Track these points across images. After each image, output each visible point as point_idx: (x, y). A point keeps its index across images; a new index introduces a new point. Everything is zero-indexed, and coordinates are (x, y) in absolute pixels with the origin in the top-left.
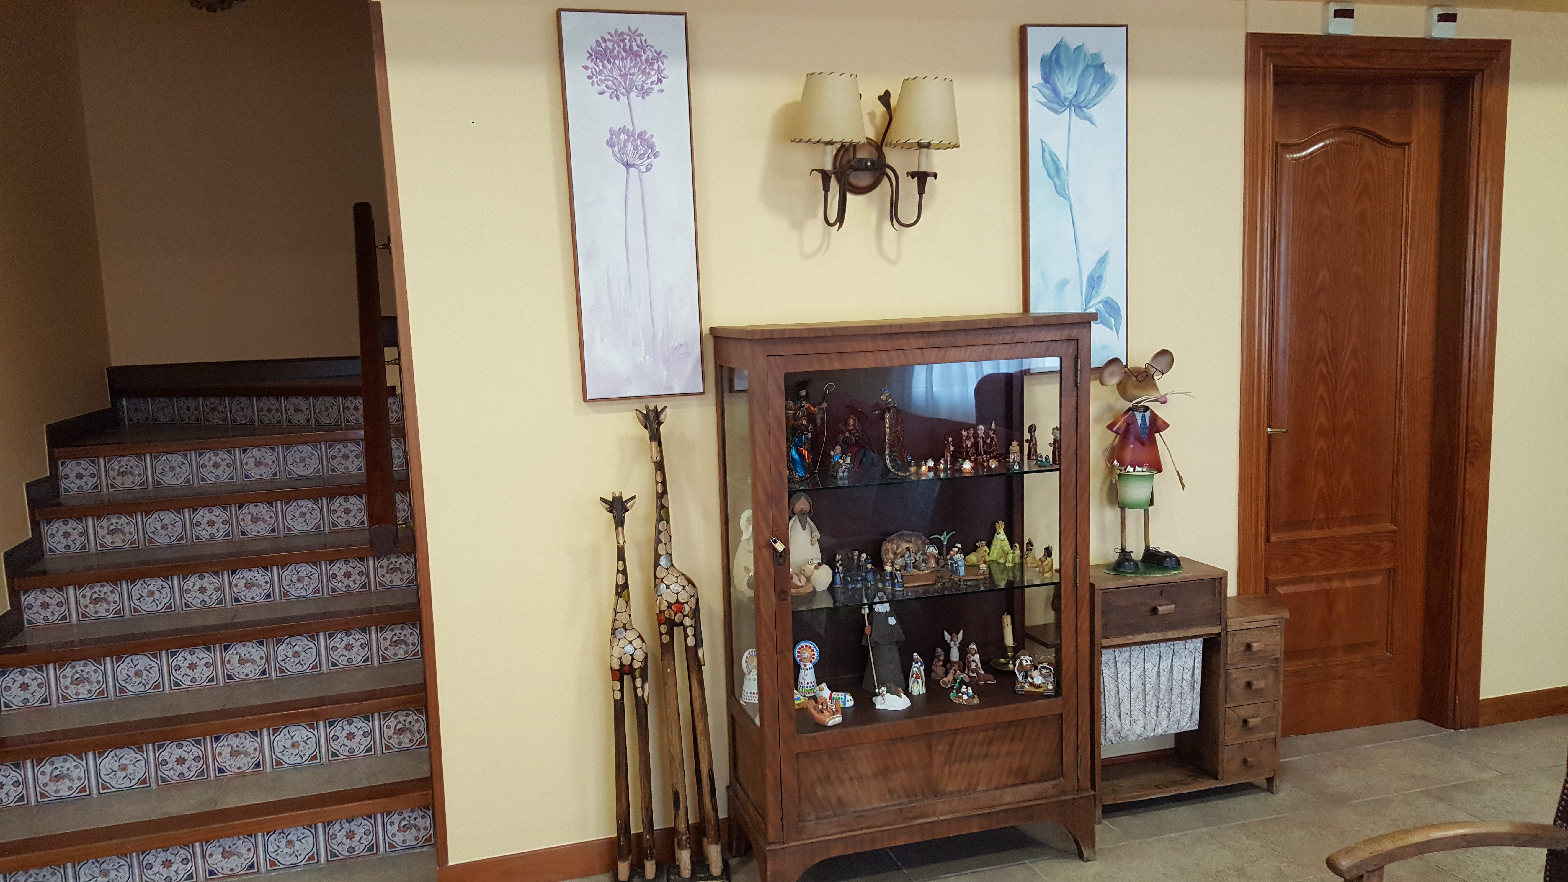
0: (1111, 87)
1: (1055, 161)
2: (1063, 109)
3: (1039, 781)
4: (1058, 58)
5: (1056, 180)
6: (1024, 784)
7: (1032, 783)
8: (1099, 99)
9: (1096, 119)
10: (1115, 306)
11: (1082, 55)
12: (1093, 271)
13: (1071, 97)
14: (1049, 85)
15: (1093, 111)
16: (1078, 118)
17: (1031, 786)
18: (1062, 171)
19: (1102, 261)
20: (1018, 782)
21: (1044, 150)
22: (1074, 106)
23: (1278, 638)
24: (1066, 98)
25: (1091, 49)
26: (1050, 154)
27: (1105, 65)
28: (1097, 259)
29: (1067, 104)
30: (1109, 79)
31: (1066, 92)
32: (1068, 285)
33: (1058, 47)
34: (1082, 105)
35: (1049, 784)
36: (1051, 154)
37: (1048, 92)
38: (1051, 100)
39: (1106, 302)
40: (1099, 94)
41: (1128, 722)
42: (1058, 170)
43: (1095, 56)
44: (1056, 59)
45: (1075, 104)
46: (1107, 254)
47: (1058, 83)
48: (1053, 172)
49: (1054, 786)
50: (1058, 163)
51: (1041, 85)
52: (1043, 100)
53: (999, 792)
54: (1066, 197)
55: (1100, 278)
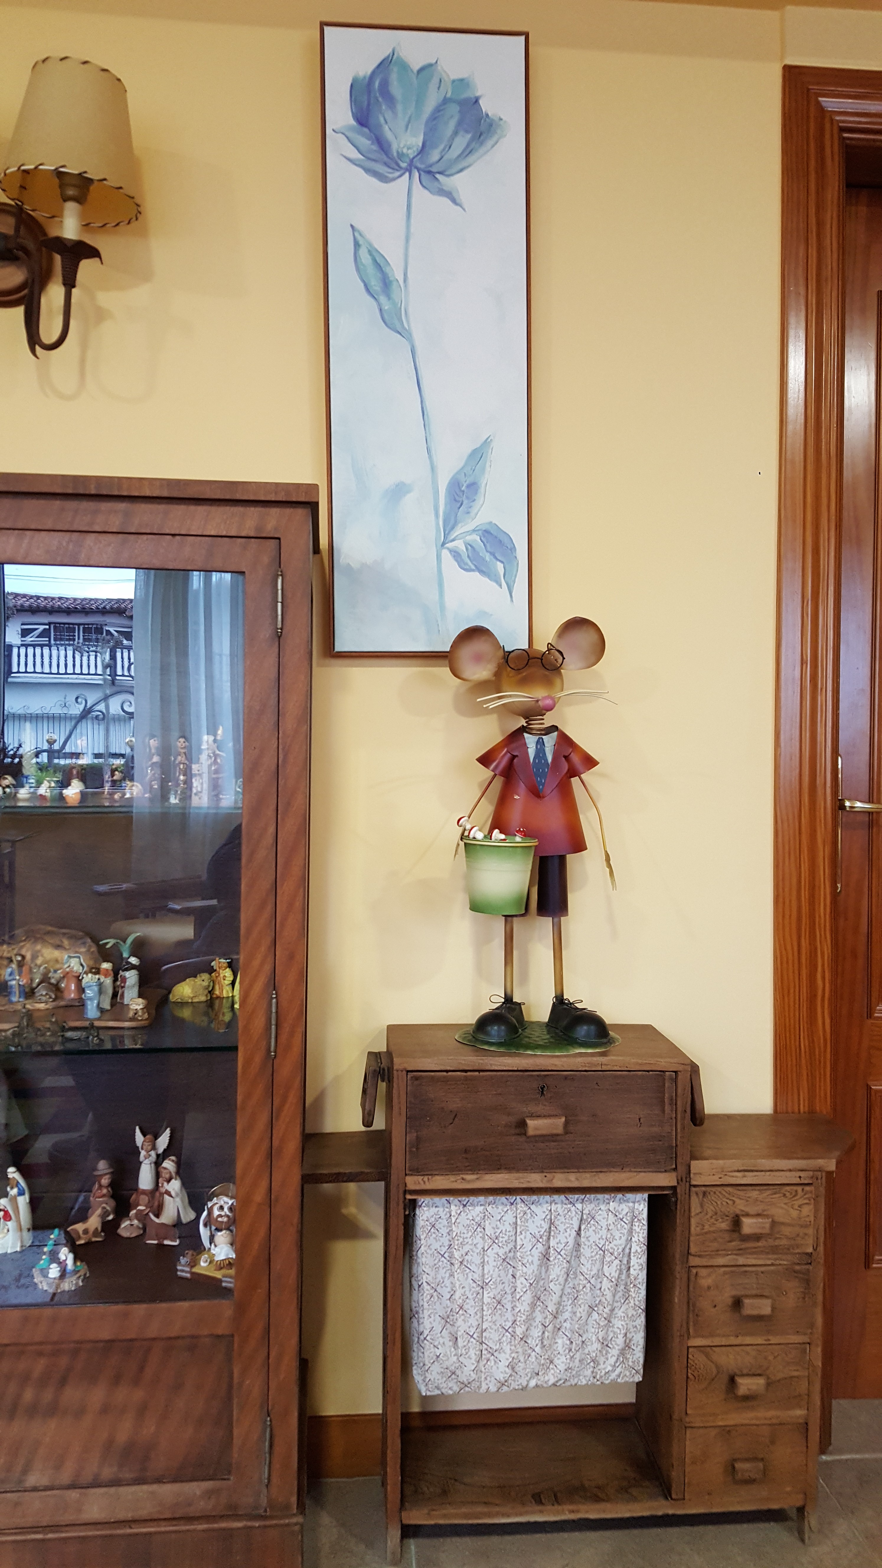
0: (495, 139)
1: (380, 265)
2: (397, 174)
3: (177, 1479)
4: (385, 84)
5: (383, 299)
6: (140, 1481)
7: (159, 1480)
8: (470, 159)
9: (463, 196)
10: (506, 540)
11: (435, 81)
12: (457, 473)
13: (411, 153)
14: (366, 130)
15: (458, 182)
16: (426, 192)
17: (155, 1487)
18: (395, 284)
19: (478, 455)
20: (128, 1475)
21: (357, 245)
22: (418, 170)
23: (807, 1210)
24: (401, 155)
25: (452, 69)
26: (370, 252)
27: (481, 102)
28: (470, 451)
29: (404, 165)
30: (491, 125)
31: (402, 146)
32: (408, 496)
33: (385, 65)
34: (434, 169)
35: (196, 1488)
36: (373, 252)
37: (365, 142)
38: (370, 156)
39: (486, 532)
40: (468, 151)
41: (473, 1353)
42: (386, 283)
43: (462, 84)
44: (380, 84)
45: (419, 165)
46: (487, 443)
47: (386, 128)
48: (376, 285)
49: (209, 1494)
50: (387, 270)
51: (351, 128)
52: (355, 155)
53: (74, 1494)
54: (403, 332)
55: (474, 487)
